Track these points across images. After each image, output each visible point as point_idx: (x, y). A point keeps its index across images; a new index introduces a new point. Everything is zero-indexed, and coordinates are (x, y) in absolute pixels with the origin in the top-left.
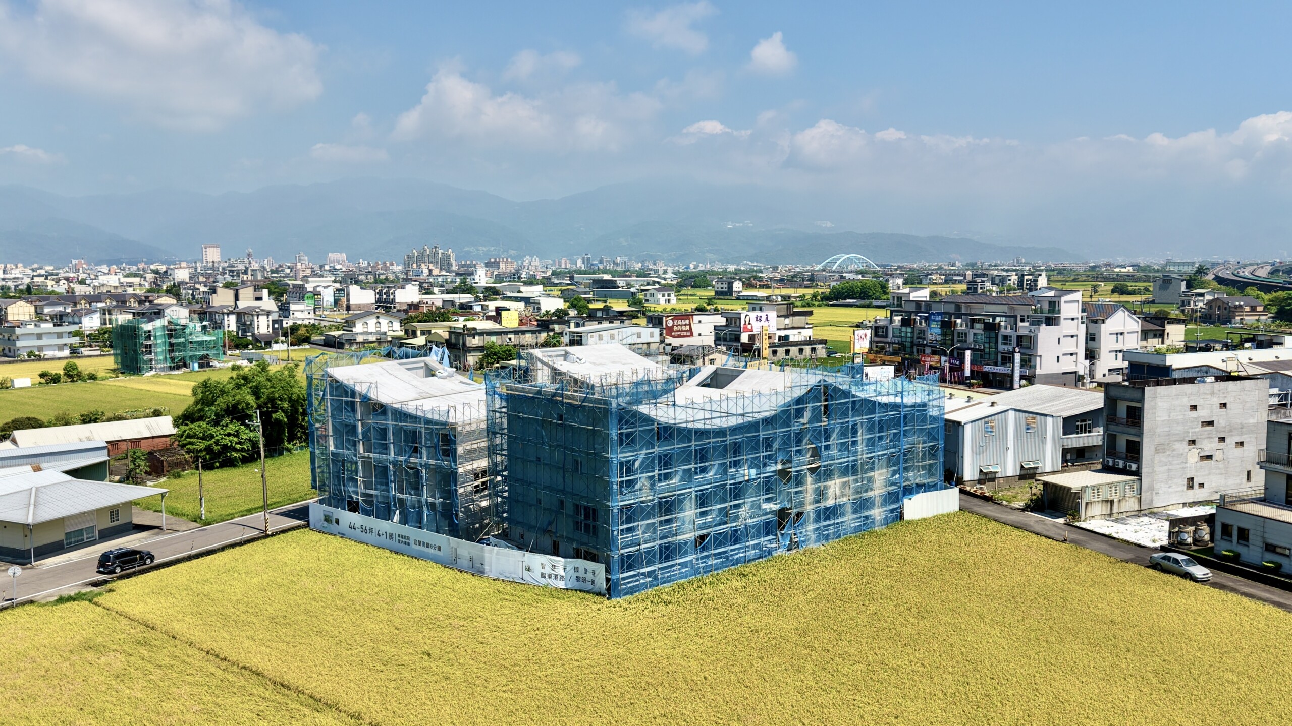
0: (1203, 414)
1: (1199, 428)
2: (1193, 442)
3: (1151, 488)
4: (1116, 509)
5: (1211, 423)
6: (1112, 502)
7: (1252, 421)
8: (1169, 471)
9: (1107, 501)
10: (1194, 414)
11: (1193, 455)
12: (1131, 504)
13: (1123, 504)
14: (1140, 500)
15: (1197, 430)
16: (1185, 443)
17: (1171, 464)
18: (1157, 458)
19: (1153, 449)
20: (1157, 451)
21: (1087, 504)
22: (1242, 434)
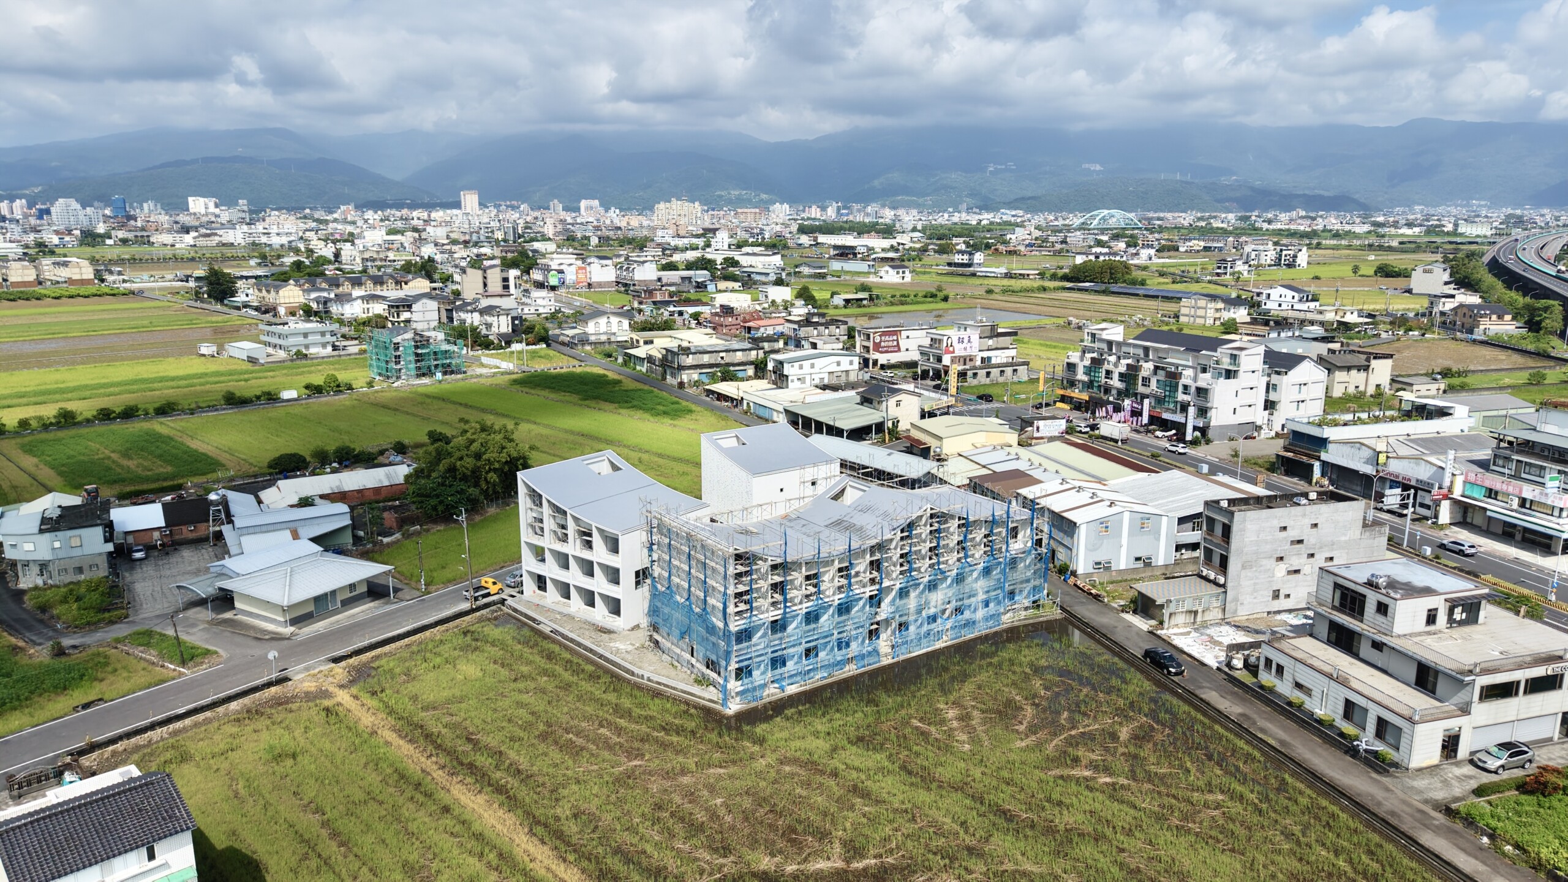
0: (1293, 534)
1: (1288, 546)
2: (1281, 559)
3: (1236, 600)
4: (1199, 618)
5: (1300, 542)
6: (1196, 612)
7: (1343, 538)
8: (1255, 584)
9: (1190, 612)
10: (1284, 534)
11: (1281, 569)
12: (1215, 614)
13: (1206, 613)
14: (1224, 610)
15: (1285, 548)
16: (1273, 561)
17: (1257, 578)
18: (1243, 573)
19: (1240, 565)
20: (1244, 567)
21: (1171, 615)
22: (1332, 550)
